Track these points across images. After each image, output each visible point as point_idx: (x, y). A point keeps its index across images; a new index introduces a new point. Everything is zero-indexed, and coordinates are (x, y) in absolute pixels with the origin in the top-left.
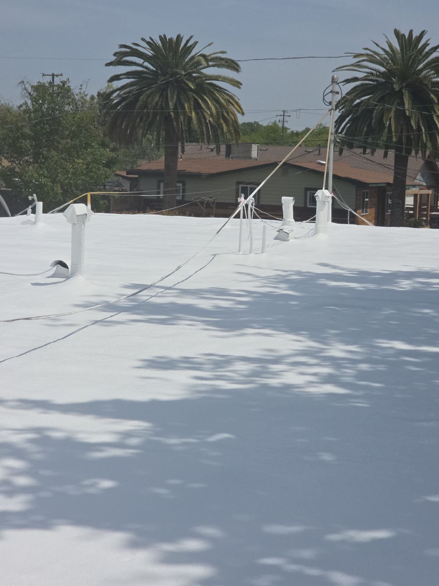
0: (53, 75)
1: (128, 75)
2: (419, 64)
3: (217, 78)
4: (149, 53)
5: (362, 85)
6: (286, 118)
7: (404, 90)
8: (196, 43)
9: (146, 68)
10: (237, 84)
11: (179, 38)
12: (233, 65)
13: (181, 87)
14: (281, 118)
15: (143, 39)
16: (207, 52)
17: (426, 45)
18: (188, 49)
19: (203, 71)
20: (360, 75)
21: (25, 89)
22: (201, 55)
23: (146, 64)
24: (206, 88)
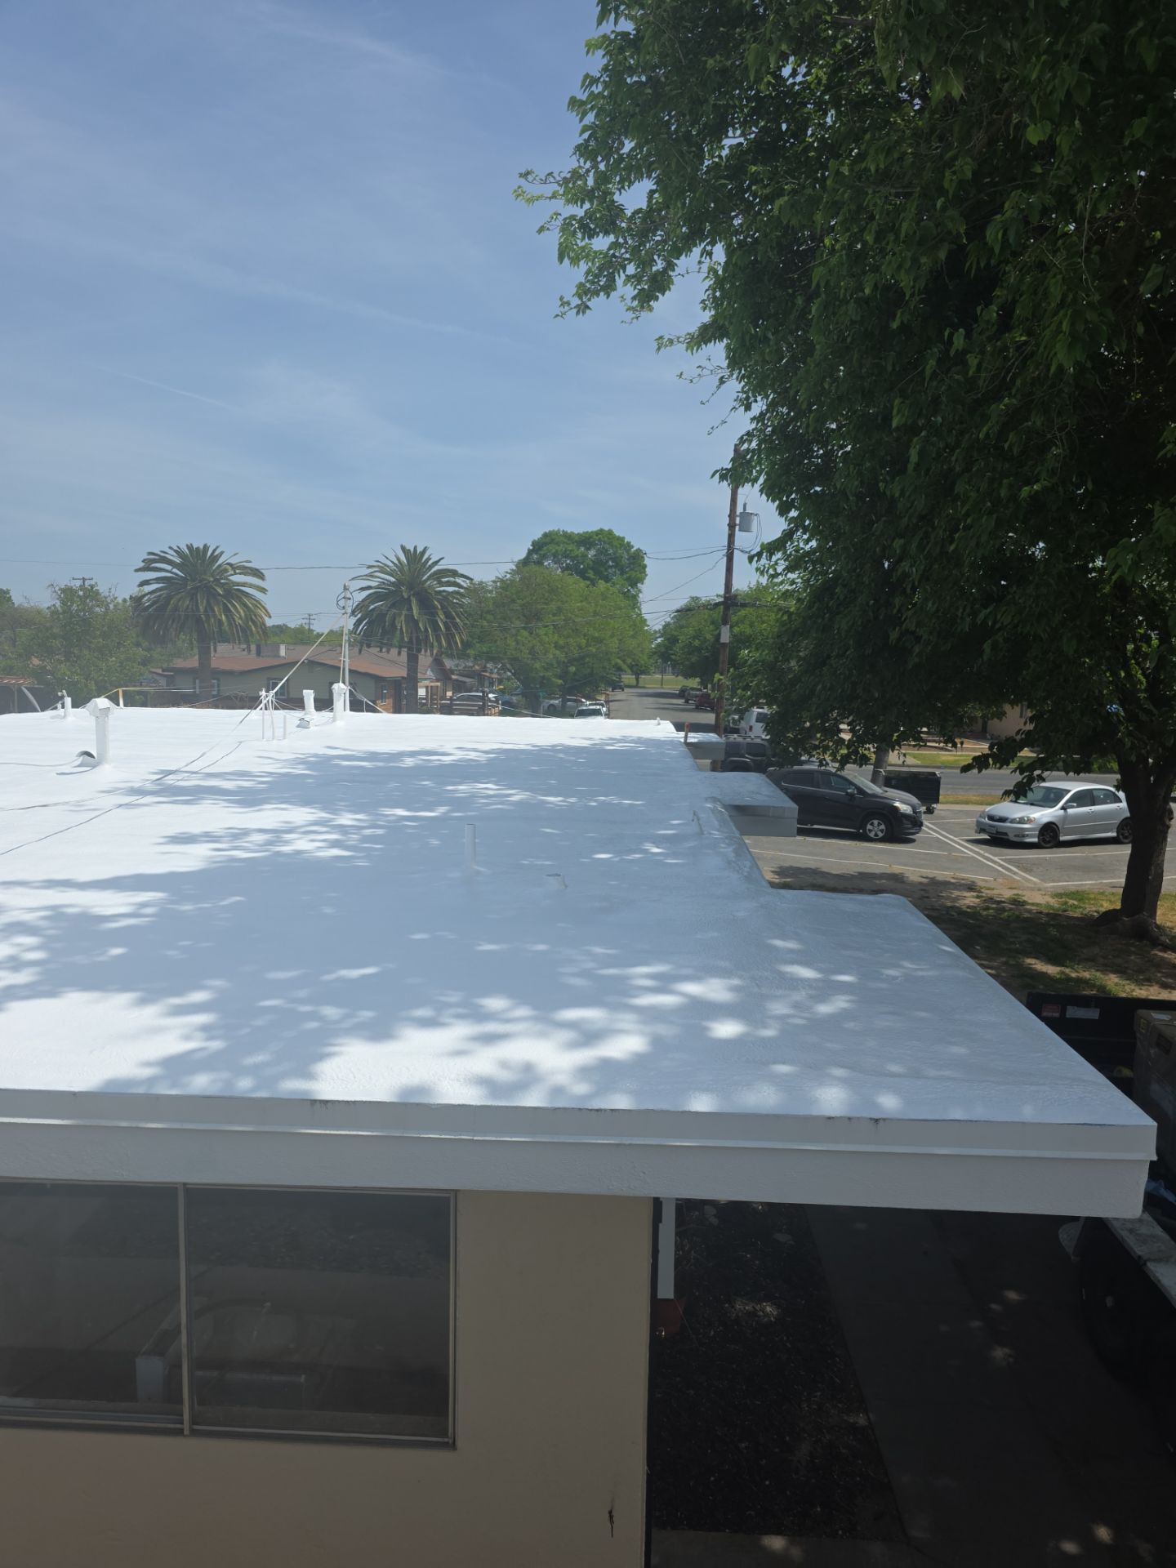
0: (84, 579)
2: (423, 575)
3: (244, 585)
5: (376, 592)
6: (312, 621)
7: (412, 597)
8: (222, 553)
9: (176, 574)
10: (263, 590)
11: (206, 548)
12: (258, 573)
14: (307, 621)
15: (171, 548)
16: (233, 561)
17: (429, 559)
18: (215, 558)
19: (230, 578)
20: (374, 584)
21: (55, 591)
22: (228, 564)
24: (234, 594)
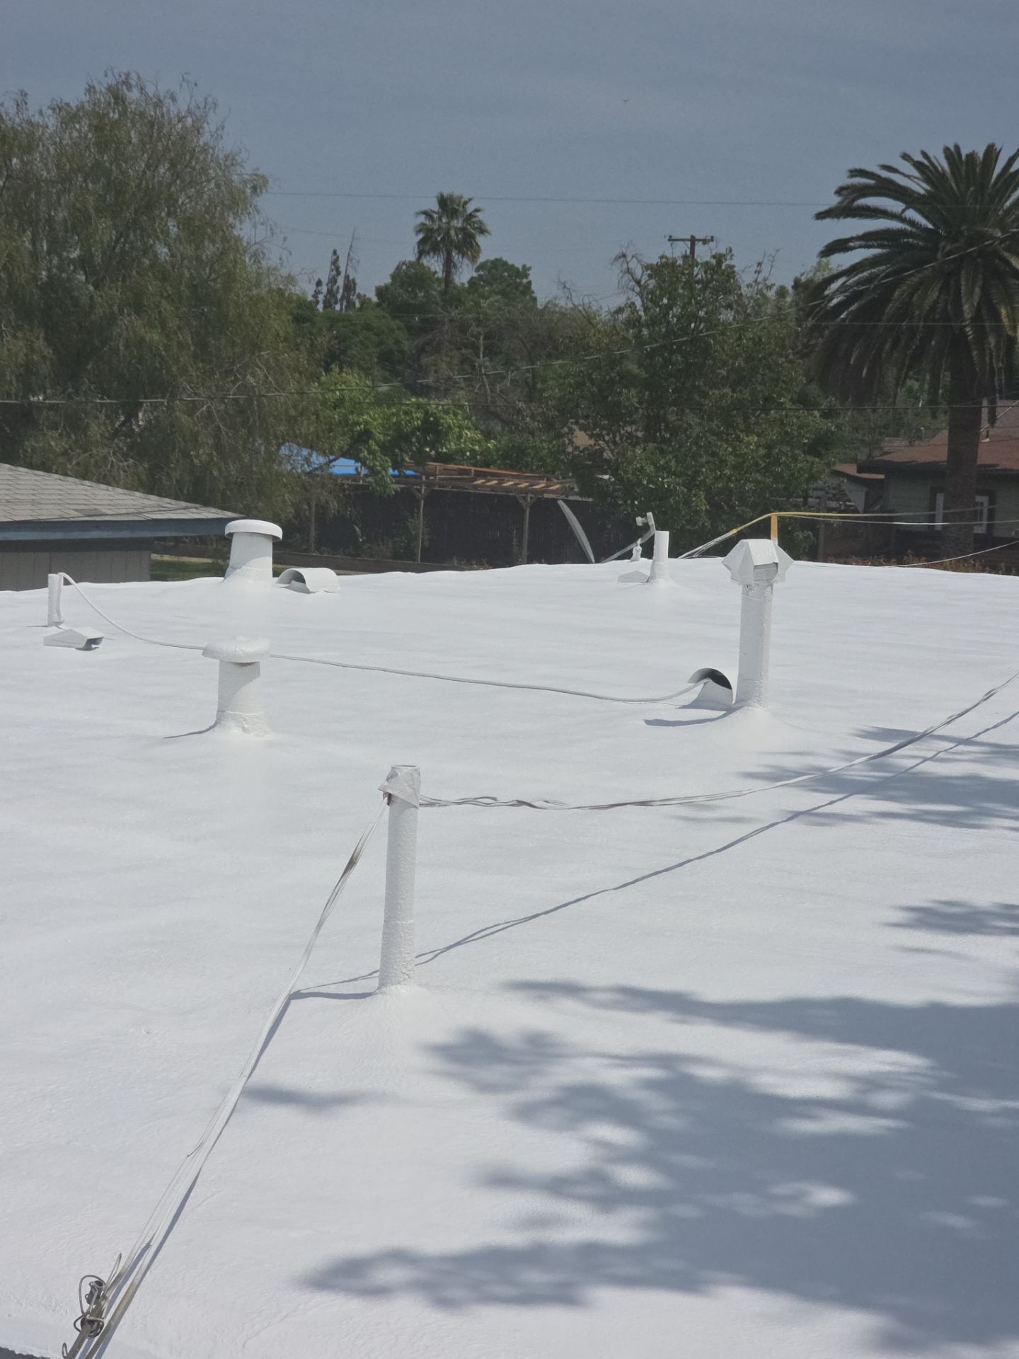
0: (693, 240)
1: (868, 239)
4: (920, 187)
9: (912, 223)
11: (992, 153)
15: (906, 157)
18: (1011, 179)
21: (629, 271)
23: (912, 214)
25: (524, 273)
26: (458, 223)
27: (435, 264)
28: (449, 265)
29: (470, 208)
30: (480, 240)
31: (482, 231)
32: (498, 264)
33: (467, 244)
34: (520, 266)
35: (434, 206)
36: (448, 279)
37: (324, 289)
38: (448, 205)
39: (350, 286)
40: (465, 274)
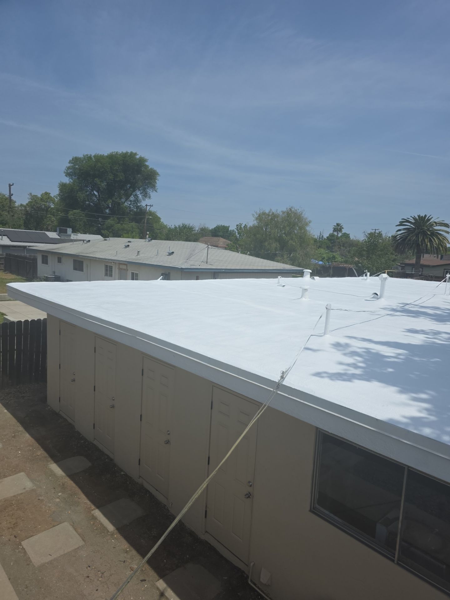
1: (404, 229)
3: (439, 230)
4: (413, 221)
8: (432, 218)
9: (411, 227)
10: (448, 232)
11: (425, 216)
12: (446, 225)
13: (424, 234)
15: (411, 217)
16: (436, 221)
18: (429, 220)
19: (434, 228)
21: (365, 234)
22: (434, 222)
23: (412, 225)
24: (435, 234)
25: (349, 234)
26: (339, 227)
27: (336, 233)
28: (338, 234)
29: (341, 225)
30: (343, 230)
31: (343, 228)
32: (345, 233)
33: (340, 230)
34: (348, 233)
35: (336, 225)
36: (337, 235)
37: (319, 237)
38: (338, 225)
39: (323, 236)
40: (340, 235)
